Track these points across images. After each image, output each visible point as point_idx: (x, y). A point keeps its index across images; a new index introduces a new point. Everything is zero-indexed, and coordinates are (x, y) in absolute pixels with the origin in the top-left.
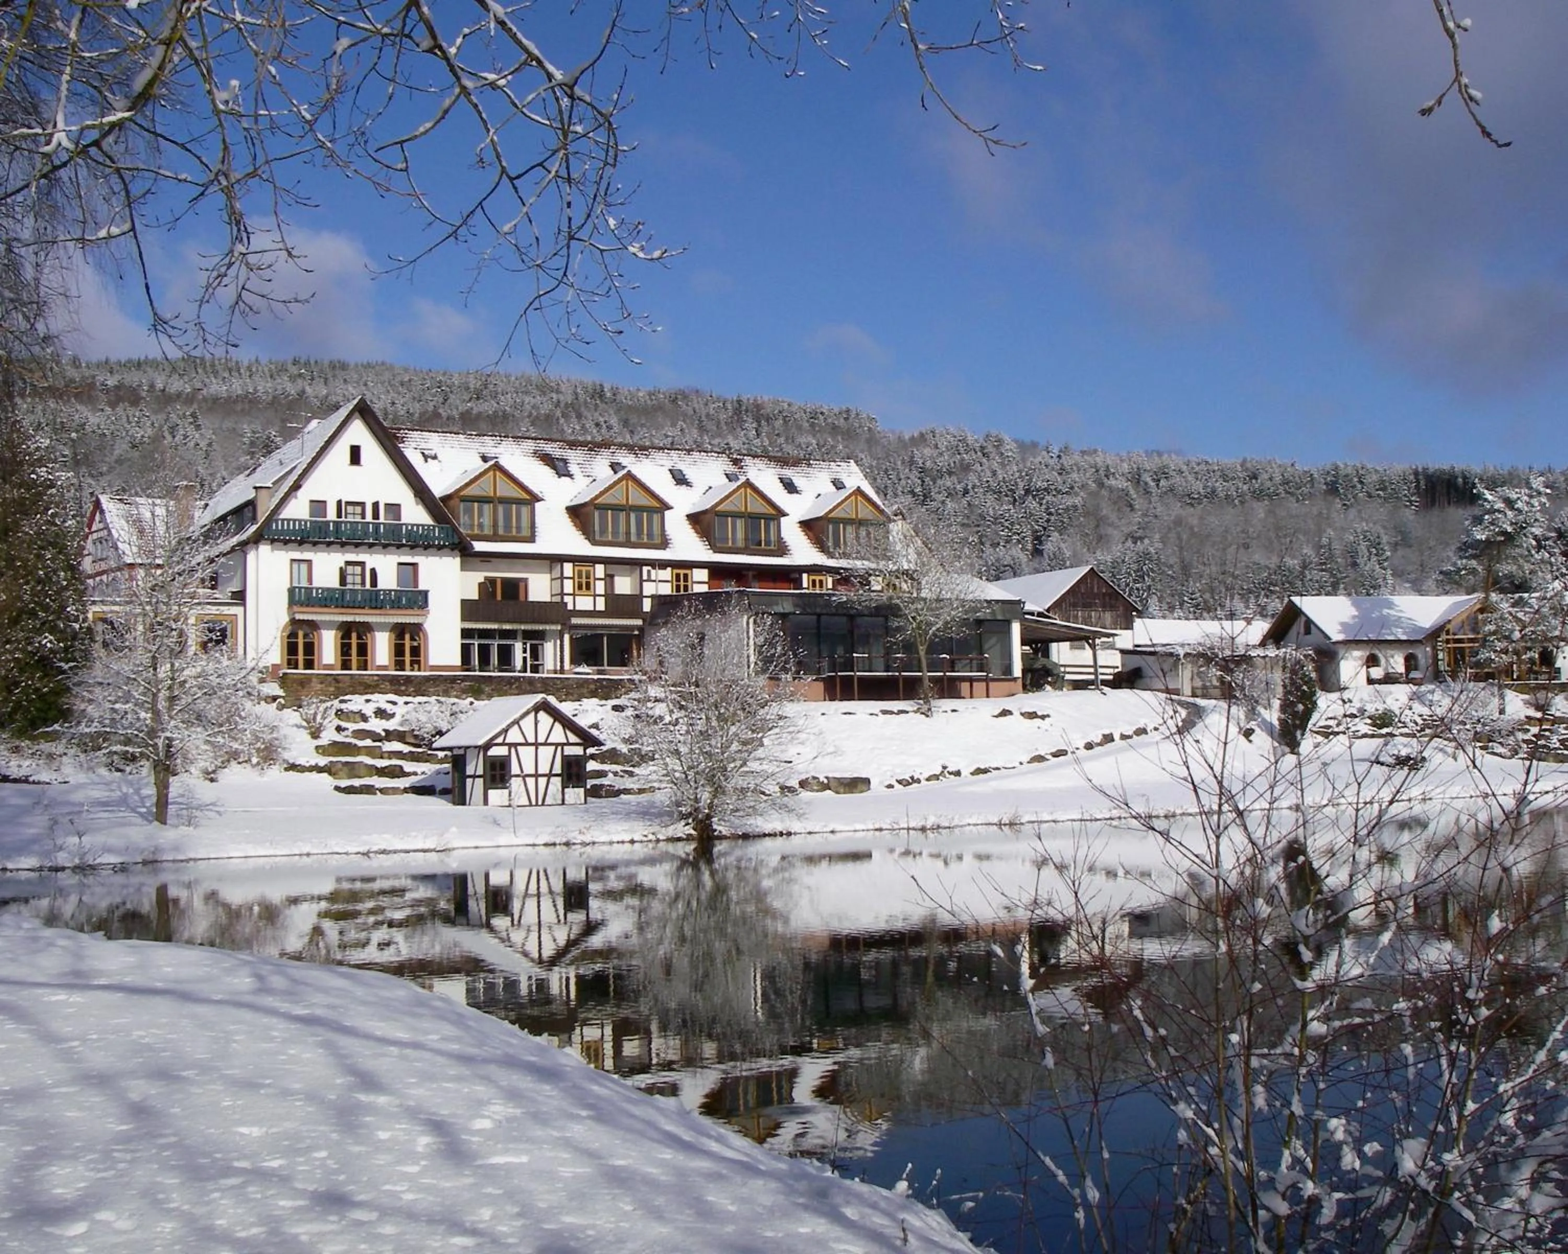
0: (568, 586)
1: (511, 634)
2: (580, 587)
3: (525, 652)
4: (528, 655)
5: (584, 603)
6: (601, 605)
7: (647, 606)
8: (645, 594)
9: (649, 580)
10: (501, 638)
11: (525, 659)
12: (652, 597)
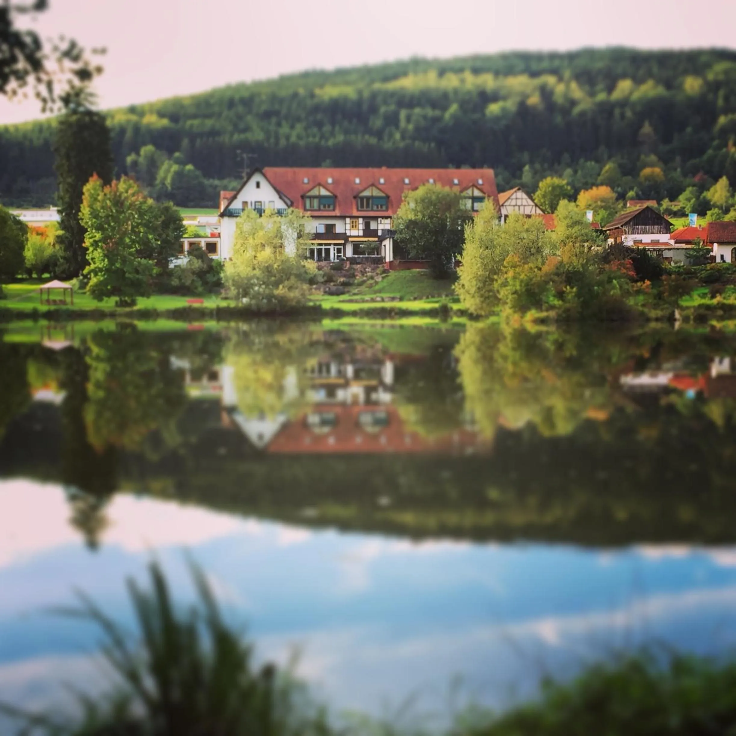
0: (348, 227)
1: (330, 244)
2: (353, 227)
3: (334, 250)
4: (336, 252)
5: (354, 233)
6: (361, 233)
7: (380, 233)
8: (379, 228)
9: (381, 223)
10: (325, 246)
11: (334, 253)
12: (382, 230)
